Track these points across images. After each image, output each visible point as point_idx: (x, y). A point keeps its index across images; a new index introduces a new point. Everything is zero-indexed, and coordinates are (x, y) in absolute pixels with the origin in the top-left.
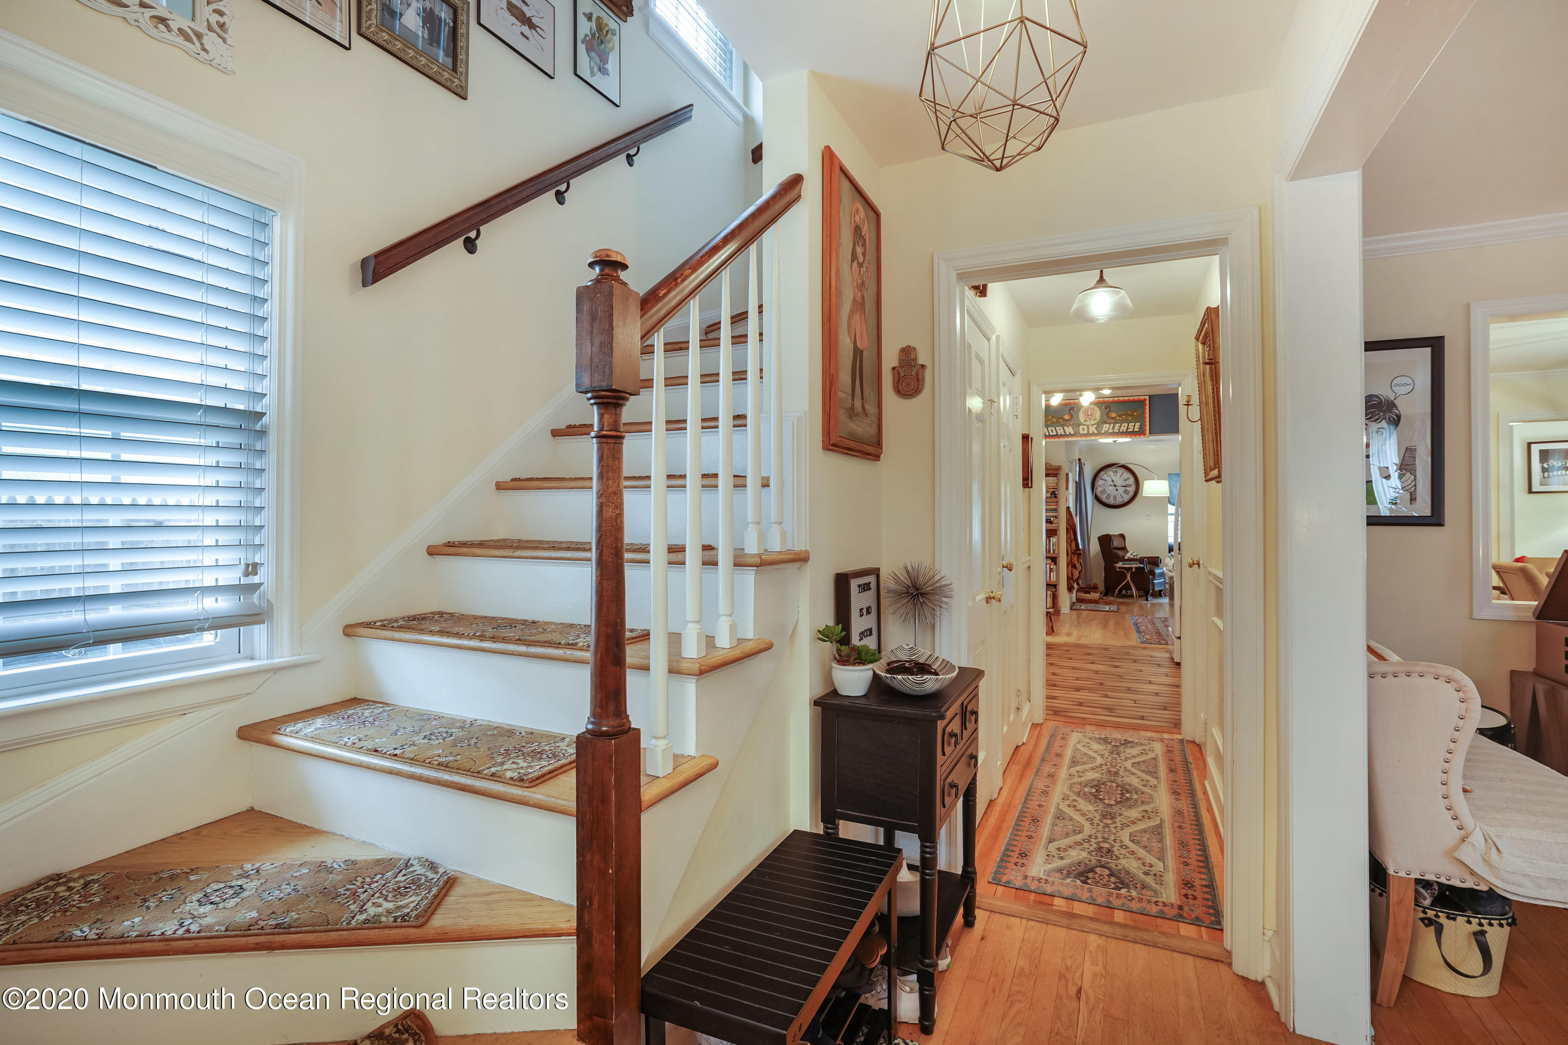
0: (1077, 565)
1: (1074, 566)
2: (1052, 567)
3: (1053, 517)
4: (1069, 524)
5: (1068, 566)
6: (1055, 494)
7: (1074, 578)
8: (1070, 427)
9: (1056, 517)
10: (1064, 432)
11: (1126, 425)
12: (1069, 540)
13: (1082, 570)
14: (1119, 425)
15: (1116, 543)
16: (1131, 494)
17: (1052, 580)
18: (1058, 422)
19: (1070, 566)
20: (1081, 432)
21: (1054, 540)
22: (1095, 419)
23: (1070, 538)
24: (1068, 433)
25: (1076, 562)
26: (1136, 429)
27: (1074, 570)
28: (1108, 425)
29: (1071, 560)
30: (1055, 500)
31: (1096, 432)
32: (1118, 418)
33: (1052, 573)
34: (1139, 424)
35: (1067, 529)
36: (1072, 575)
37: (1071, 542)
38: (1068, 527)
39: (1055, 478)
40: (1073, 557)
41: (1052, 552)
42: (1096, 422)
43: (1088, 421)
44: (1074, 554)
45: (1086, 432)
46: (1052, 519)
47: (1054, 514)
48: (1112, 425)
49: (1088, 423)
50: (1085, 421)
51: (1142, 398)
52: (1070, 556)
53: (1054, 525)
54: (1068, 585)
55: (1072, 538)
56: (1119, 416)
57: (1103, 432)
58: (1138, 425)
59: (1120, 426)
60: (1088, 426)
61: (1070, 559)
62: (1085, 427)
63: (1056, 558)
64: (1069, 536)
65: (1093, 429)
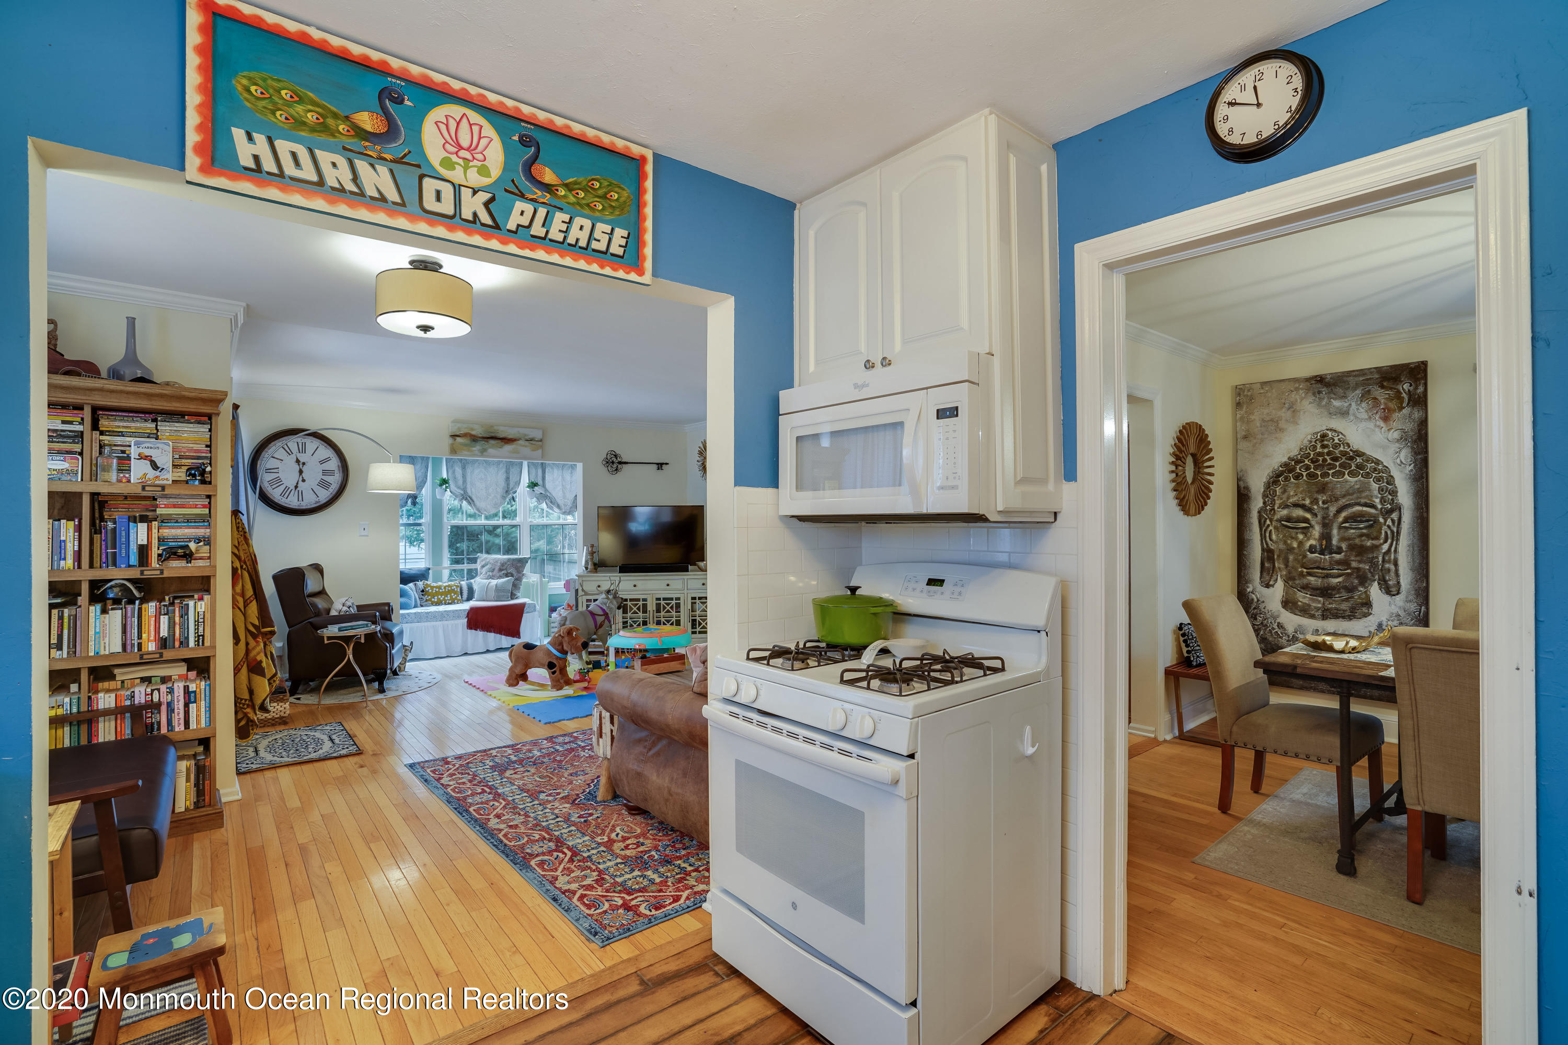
0: (264, 665)
1: (256, 669)
2: (192, 687)
3: (198, 540)
4: (239, 558)
5: (237, 670)
6: (203, 473)
7: (258, 702)
8: (383, 170)
9: (207, 541)
10: (355, 179)
11: (587, 224)
12: (240, 600)
13: (275, 675)
14: (566, 218)
15: (312, 585)
16: (334, 487)
17: (193, 725)
18: (322, 128)
19: (244, 671)
20: (430, 203)
21: (202, 606)
22: (483, 171)
23: (243, 595)
24: (371, 192)
25: (261, 657)
26: (615, 249)
27: (257, 679)
28: (529, 208)
29: (248, 651)
30: (205, 490)
31: (485, 218)
32: (562, 192)
33: (193, 707)
34: (625, 233)
35: (234, 571)
36: (251, 692)
37: (246, 605)
38: (237, 564)
39: (205, 428)
40: (252, 643)
41: (192, 644)
42: (487, 181)
43: (459, 171)
44: (254, 636)
45: (447, 207)
46: (192, 546)
47: (201, 532)
48: (542, 212)
49: (457, 175)
50: (447, 163)
51: (636, 150)
52: (242, 644)
53: (200, 563)
54: (238, 721)
55: (250, 592)
56: (567, 186)
57: (511, 225)
58: (620, 233)
59: (570, 222)
60: (457, 188)
61: (242, 653)
62: (447, 191)
63: (207, 660)
64: (239, 589)
65: (472, 205)
